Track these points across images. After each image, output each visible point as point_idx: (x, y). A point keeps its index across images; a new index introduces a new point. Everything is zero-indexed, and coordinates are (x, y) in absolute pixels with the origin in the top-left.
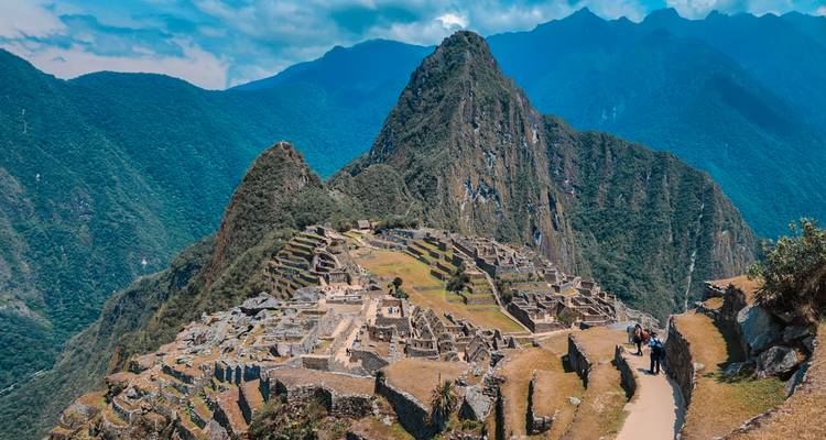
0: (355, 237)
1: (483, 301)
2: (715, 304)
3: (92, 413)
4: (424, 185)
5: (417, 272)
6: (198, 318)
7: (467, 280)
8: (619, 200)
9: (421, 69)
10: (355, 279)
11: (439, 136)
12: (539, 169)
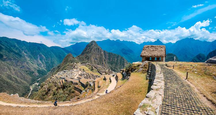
0: (78, 64)
1: (96, 72)
2: (121, 72)
3: (49, 80)
4: (88, 58)
5: (86, 68)
6: (59, 72)
7: (93, 69)
8: (113, 60)
9: (88, 45)
10: (78, 69)
11: (90, 52)
12: (103, 56)
